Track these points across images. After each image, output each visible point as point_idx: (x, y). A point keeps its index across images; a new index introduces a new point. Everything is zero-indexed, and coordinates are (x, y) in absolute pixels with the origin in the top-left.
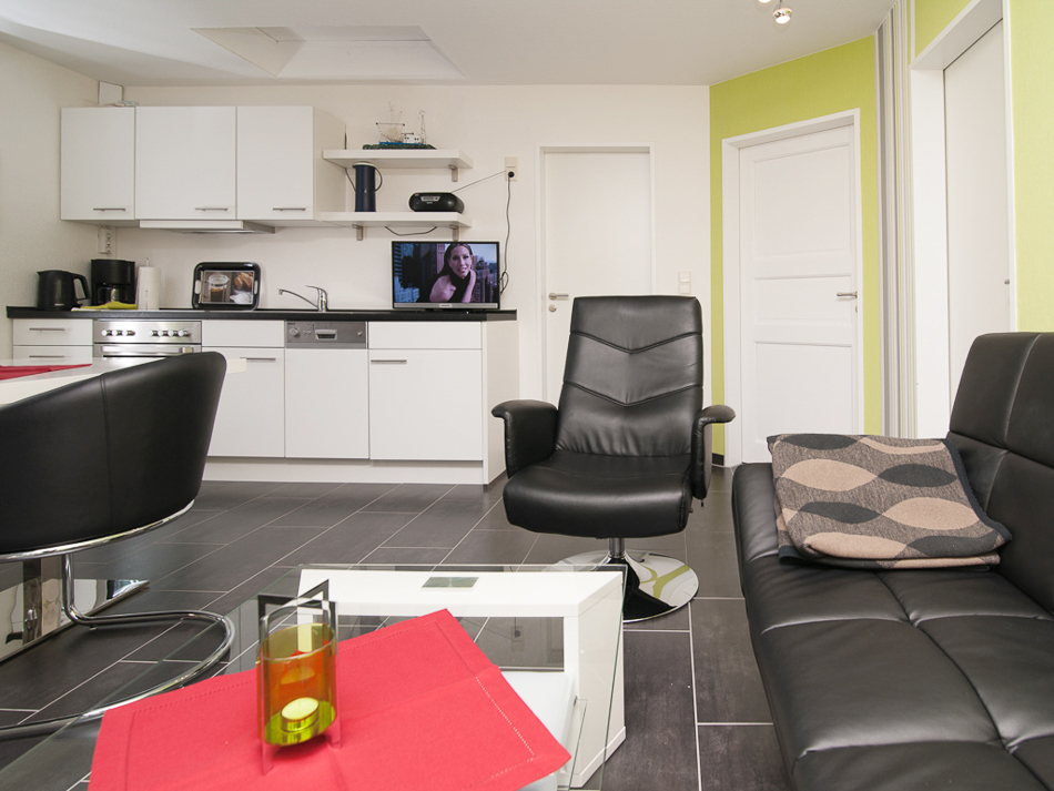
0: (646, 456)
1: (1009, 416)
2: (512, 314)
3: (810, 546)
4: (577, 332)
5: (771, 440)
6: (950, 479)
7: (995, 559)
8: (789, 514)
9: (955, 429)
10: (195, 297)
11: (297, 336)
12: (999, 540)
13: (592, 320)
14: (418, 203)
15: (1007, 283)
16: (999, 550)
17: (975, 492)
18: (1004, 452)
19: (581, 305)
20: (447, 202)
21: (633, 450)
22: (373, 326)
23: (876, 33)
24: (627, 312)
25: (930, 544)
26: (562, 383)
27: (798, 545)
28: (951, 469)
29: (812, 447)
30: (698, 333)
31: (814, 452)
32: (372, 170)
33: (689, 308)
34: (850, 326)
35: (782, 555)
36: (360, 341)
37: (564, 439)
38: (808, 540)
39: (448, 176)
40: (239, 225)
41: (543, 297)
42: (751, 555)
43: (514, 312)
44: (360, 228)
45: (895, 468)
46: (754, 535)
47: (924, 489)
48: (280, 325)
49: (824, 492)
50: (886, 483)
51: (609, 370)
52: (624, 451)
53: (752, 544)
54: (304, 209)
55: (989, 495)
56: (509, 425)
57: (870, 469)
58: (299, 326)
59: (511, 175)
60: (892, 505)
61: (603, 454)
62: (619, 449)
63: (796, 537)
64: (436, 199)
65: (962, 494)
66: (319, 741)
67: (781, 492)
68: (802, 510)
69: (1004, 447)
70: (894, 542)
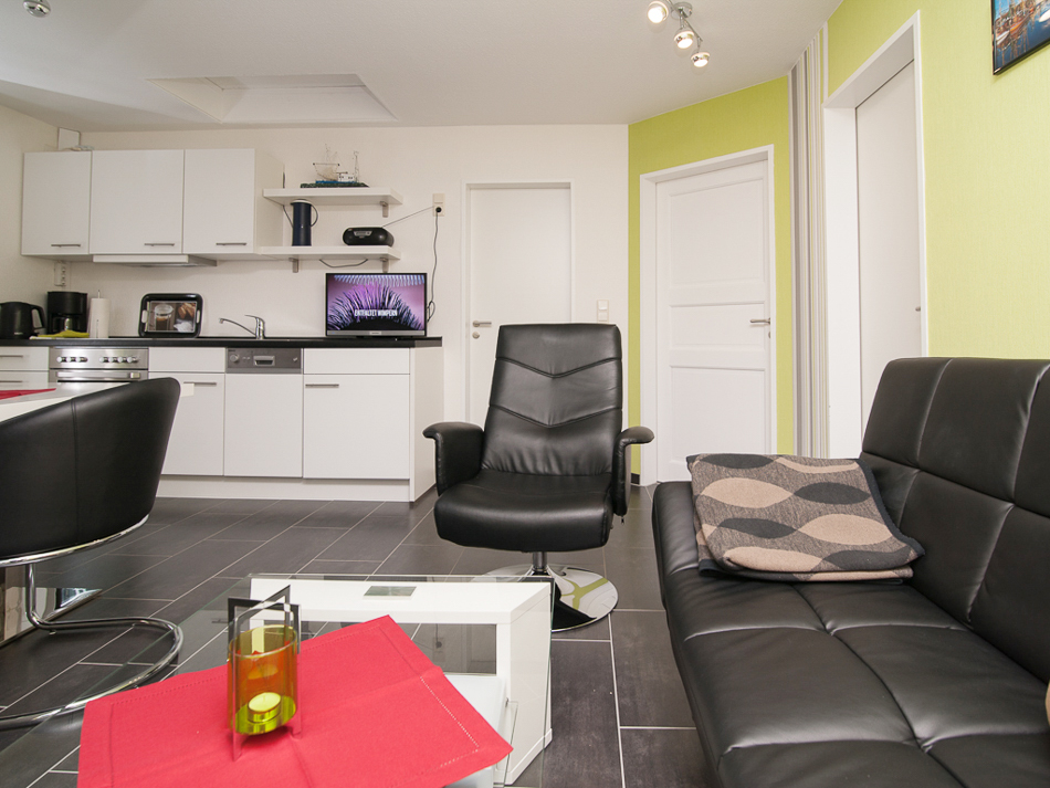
0: (568, 475)
1: (921, 437)
2: (437, 341)
3: (729, 560)
4: (502, 357)
5: (690, 460)
6: (864, 496)
7: (908, 572)
8: (708, 529)
9: (868, 449)
10: (142, 325)
11: (237, 362)
12: (912, 555)
13: (516, 347)
14: (351, 237)
15: (919, 309)
16: (912, 565)
17: (888, 509)
18: (916, 471)
19: (505, 333)
20: (378, 236)
21: (555, 470)
22: (308, 353)
23: (790, 74)
24: (550, 339)
25: (845, 559)
26: (488, 406)
27: (718, 558)
28: (865, 487)
29: (729, 466)
30: (618, 358)
31: (731, 471)
32: (308, 207)
33: (609, 335)
34: (764, 352)
35: (701, 568)
36: (295, 366)
37: (489, 459)
38: (728, 554)
39: (380, 211)
40: (185, 259)
41: (467, 325)
42: (672, 568)
43: (440, 339)
44: (296, 262)
45: (810, 486)
46: (675, 549)
47: (839, 506)
48: (222, 351)
49: (742, 509)
50: (801, 501)
51: (533, 393)
52: (547, 470)
53: (673, 557)
54: (245, 244)
55: (901, 512)
56: (440, 445)
57: (786, 487)
58: (238, 354)
59: (439, 210)
60: (808, 521)
61: (527, 473)
62: (541, 468)
63: (715, 550)
64: (368, 233)
65: (876, 512)
66: (282, 731)
67: (701, 509)
68: (721, 525)
69: (916, 466)
70: (809, 556)
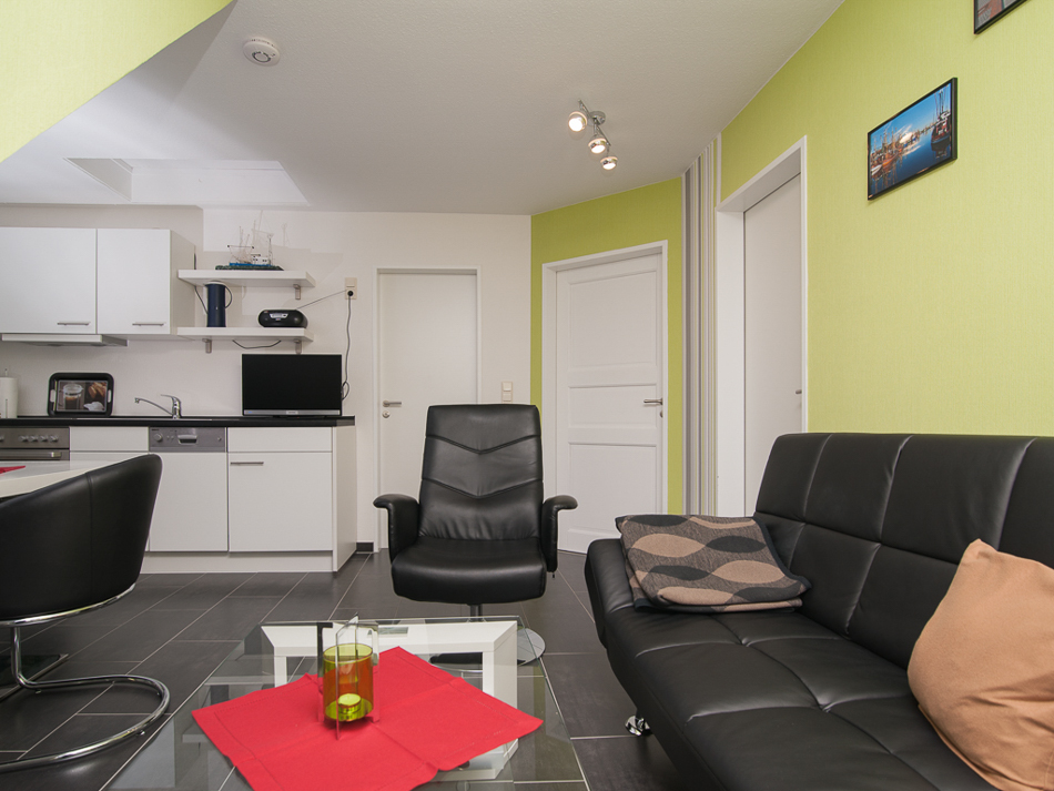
0: (497, 540)
1: (807, 497)
2: (351, 420)
3: (662, 597)
4: (432, 435)
5: (619, 520)
6: (760, 546)
7: (798, 602)
8: (641, 575)
9: (762, 509)
10: (51, 405)
11: (161, 441)
12: (802, 589)
13: (444, 427)
14: (265, 320)
15: (800, 392)
16: (802, 596)
18: (803, 524)
19: (434, 412)
20: (295, 319)
21: (486, 535)
22: (232, 431)
23: (684, 177)
24: (477, 418)
25: (751, 594)
26: (421, 480)
27: (652, 597)
28: (761, 539)
29: (652, 524)
30: (538, 436)
31: (655, 528)
32: (222, 288)
33: (529, 415)
34: (655, 429)
35: (637, 606)
36: (221, 446)
37: (426, 527)
38: (660, 593)
39: (291, 294)
40: (98, 339)
41: (378, 405)
42: (610, 608)
43: (353, 418)
44: (209, 341)
45: (718, 539)
46: (612, 593)
47: (742, 554)
48: (145, 430)
49: (666, 558)
50: (712, 551)
51: (462, 467)
52: (478, 536)
53: (611, 599)
54: (161, 325)
56: (393, 515)
57: (699, 540)
58: (161, 433)
59: (351, 294)
60: (719, 566)
61: (460, 539)
62: (474, 534)
63: (649, 591)
64: (283, 316)
65: (771, 558)
67: (632, 559)
68: (651, 571)
69: (803, 520)
70: (723, 593)
